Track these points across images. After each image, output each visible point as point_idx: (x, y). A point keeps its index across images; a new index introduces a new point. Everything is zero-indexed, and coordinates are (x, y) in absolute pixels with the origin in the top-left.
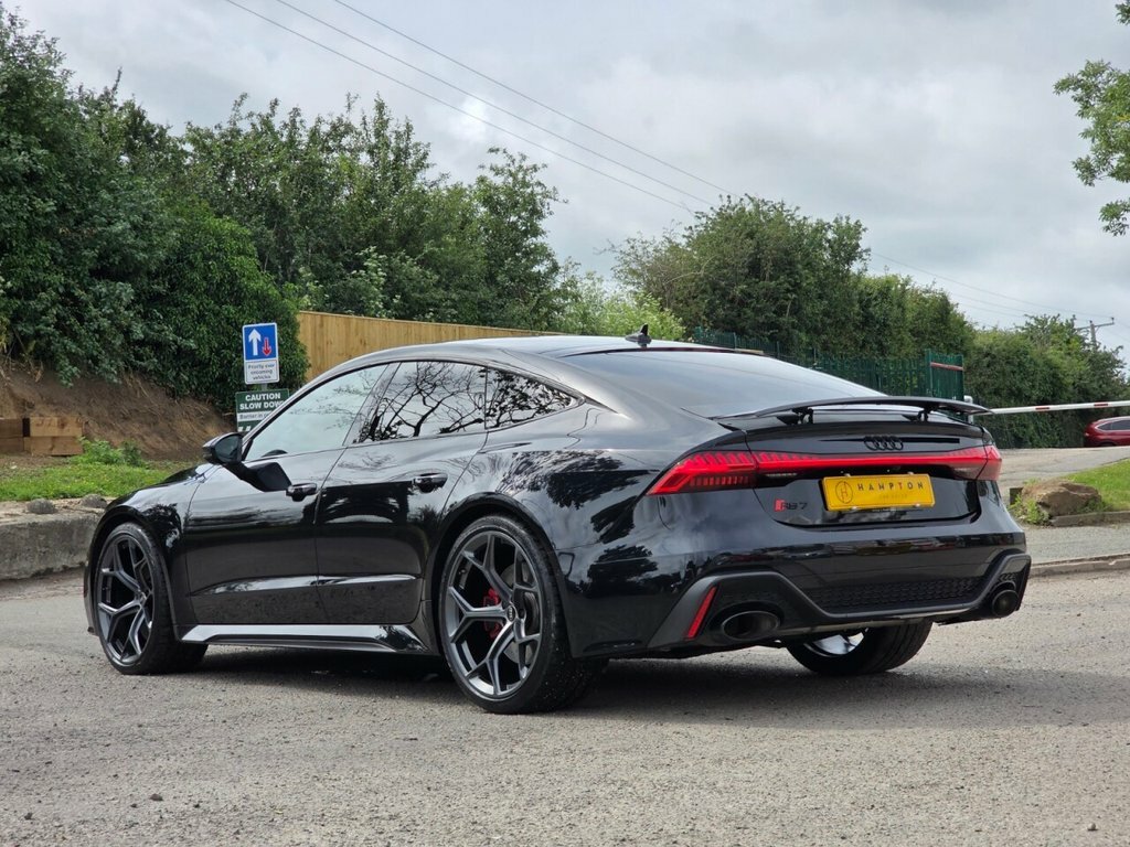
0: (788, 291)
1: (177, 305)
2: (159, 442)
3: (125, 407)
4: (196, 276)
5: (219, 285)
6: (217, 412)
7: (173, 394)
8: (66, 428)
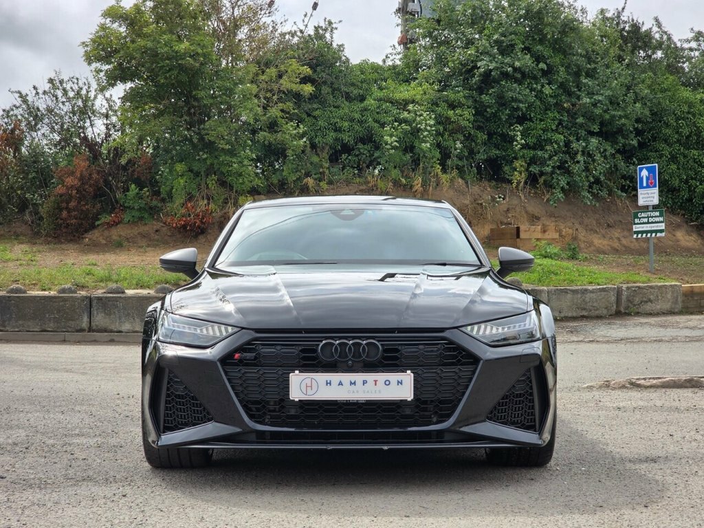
1: (656, 151)
3: (612, 219)
4: (668, 131)
5: (687, 137)
6: (687, 222)
8: (547, 233)
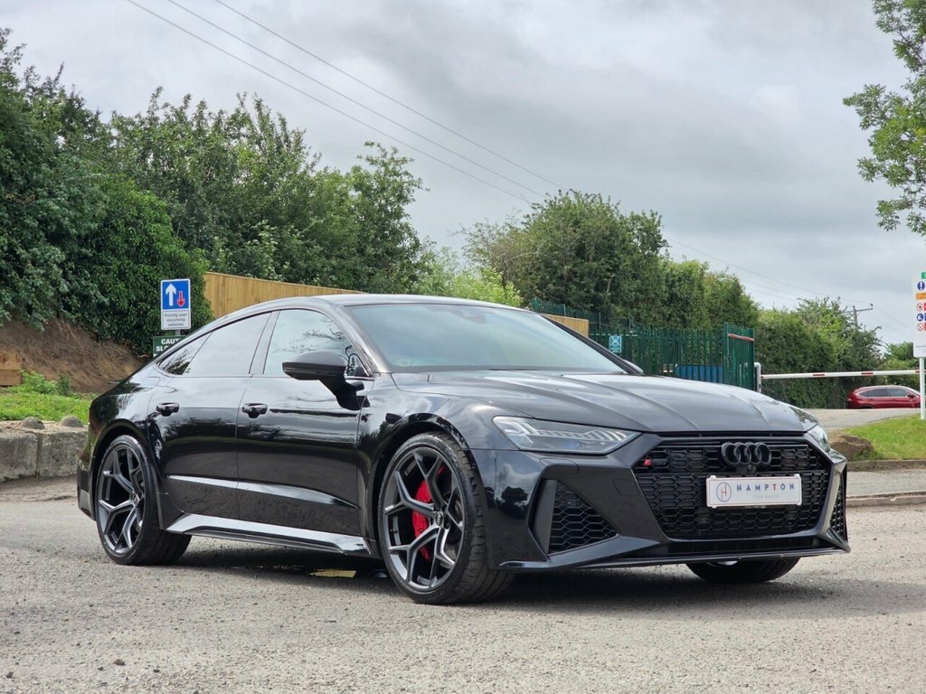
0: (608, 270)
1: (102, 264)
2: (84, 377)
3: (57, 347)
4: (119, 239)
5: (138, 248)
6: (133, 354)
7: (97, 338)
8: (7, 363)
